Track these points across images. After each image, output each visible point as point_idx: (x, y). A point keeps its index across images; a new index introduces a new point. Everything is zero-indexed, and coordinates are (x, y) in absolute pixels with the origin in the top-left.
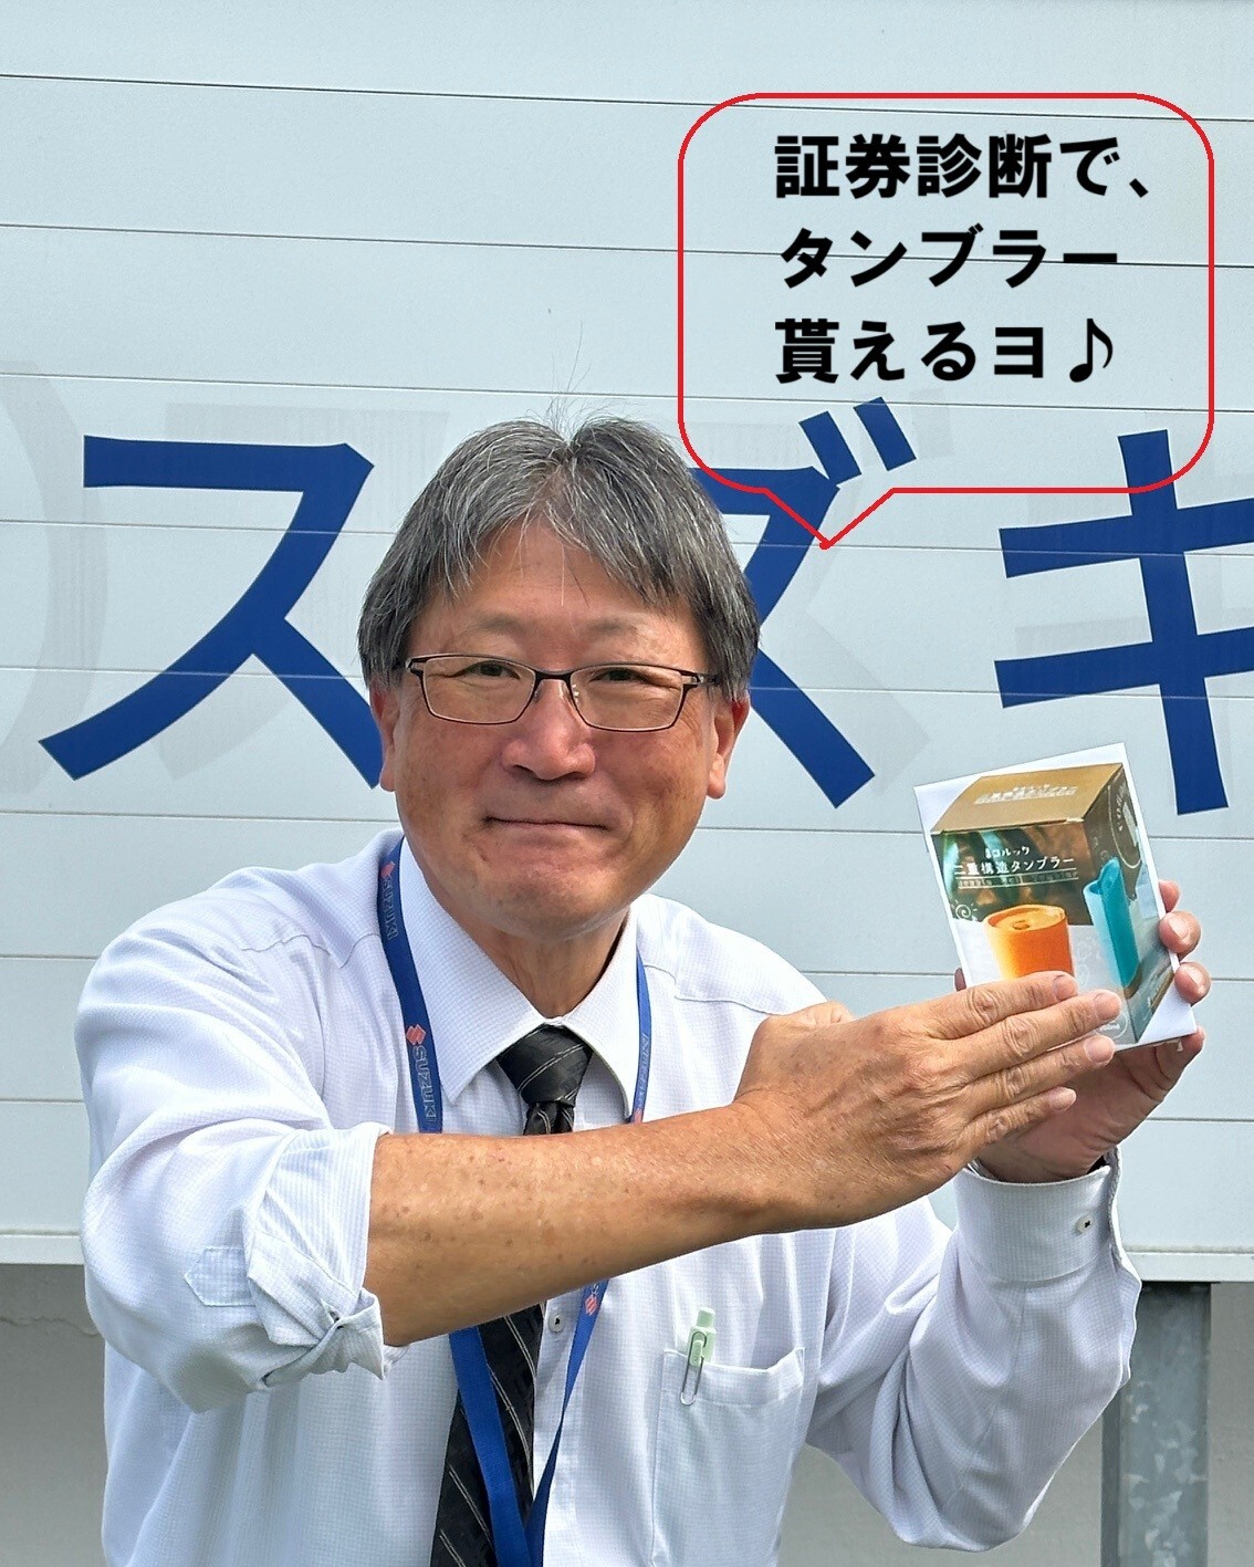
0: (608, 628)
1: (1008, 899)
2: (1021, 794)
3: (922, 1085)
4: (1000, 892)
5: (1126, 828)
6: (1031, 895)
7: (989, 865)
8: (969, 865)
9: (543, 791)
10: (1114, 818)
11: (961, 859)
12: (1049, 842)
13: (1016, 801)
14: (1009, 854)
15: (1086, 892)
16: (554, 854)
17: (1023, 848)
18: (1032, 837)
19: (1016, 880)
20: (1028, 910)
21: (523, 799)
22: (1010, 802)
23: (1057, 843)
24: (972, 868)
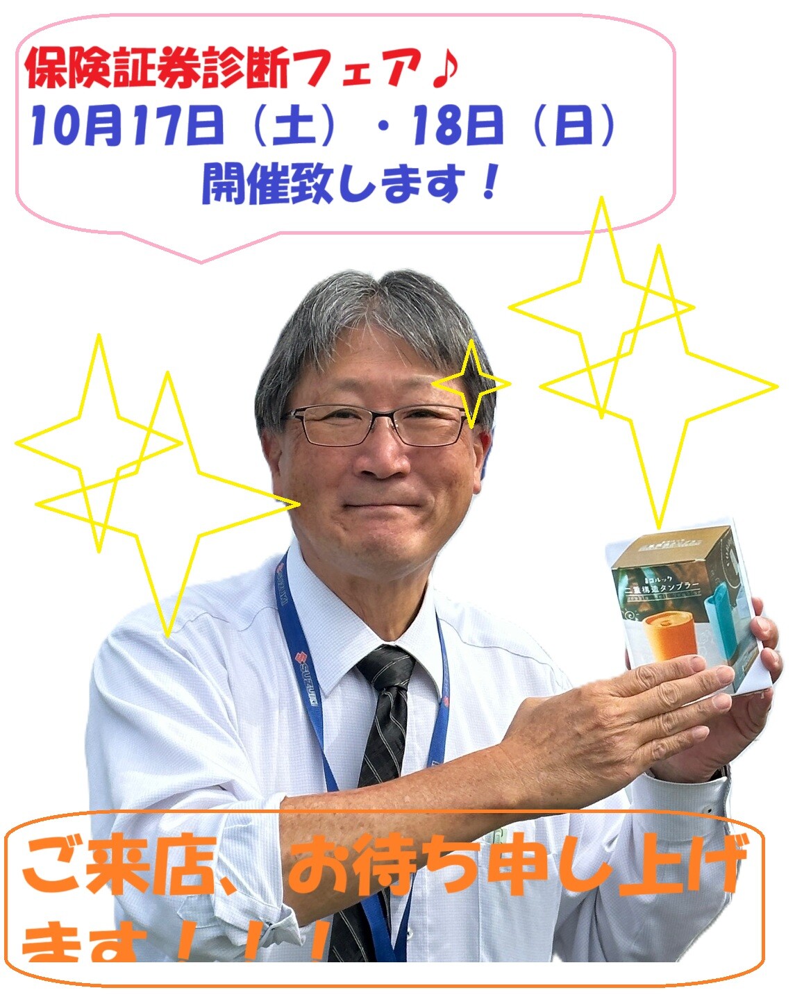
0: (414, 385)
1: (658, 608)
2: (667, 545)
3: (605, 723)
4: (654, 604)
5: (731, 565)
6: (672, 605)
7: (647, 588)
8: (634, 588)
9: (381, 486)
10: (725, 559)
11: (630, 584)
12: (684, 574)
13: (665, 549)
14: (659, 581)
15: (706, 603)
16: (389, 523)
17: (668, 577)
18: (673, 571)
19: (663, 596)
20: (670, 614)
21: (368, 491)
22: (660, 550)
23: (689, 574)
24: (637, 590)
